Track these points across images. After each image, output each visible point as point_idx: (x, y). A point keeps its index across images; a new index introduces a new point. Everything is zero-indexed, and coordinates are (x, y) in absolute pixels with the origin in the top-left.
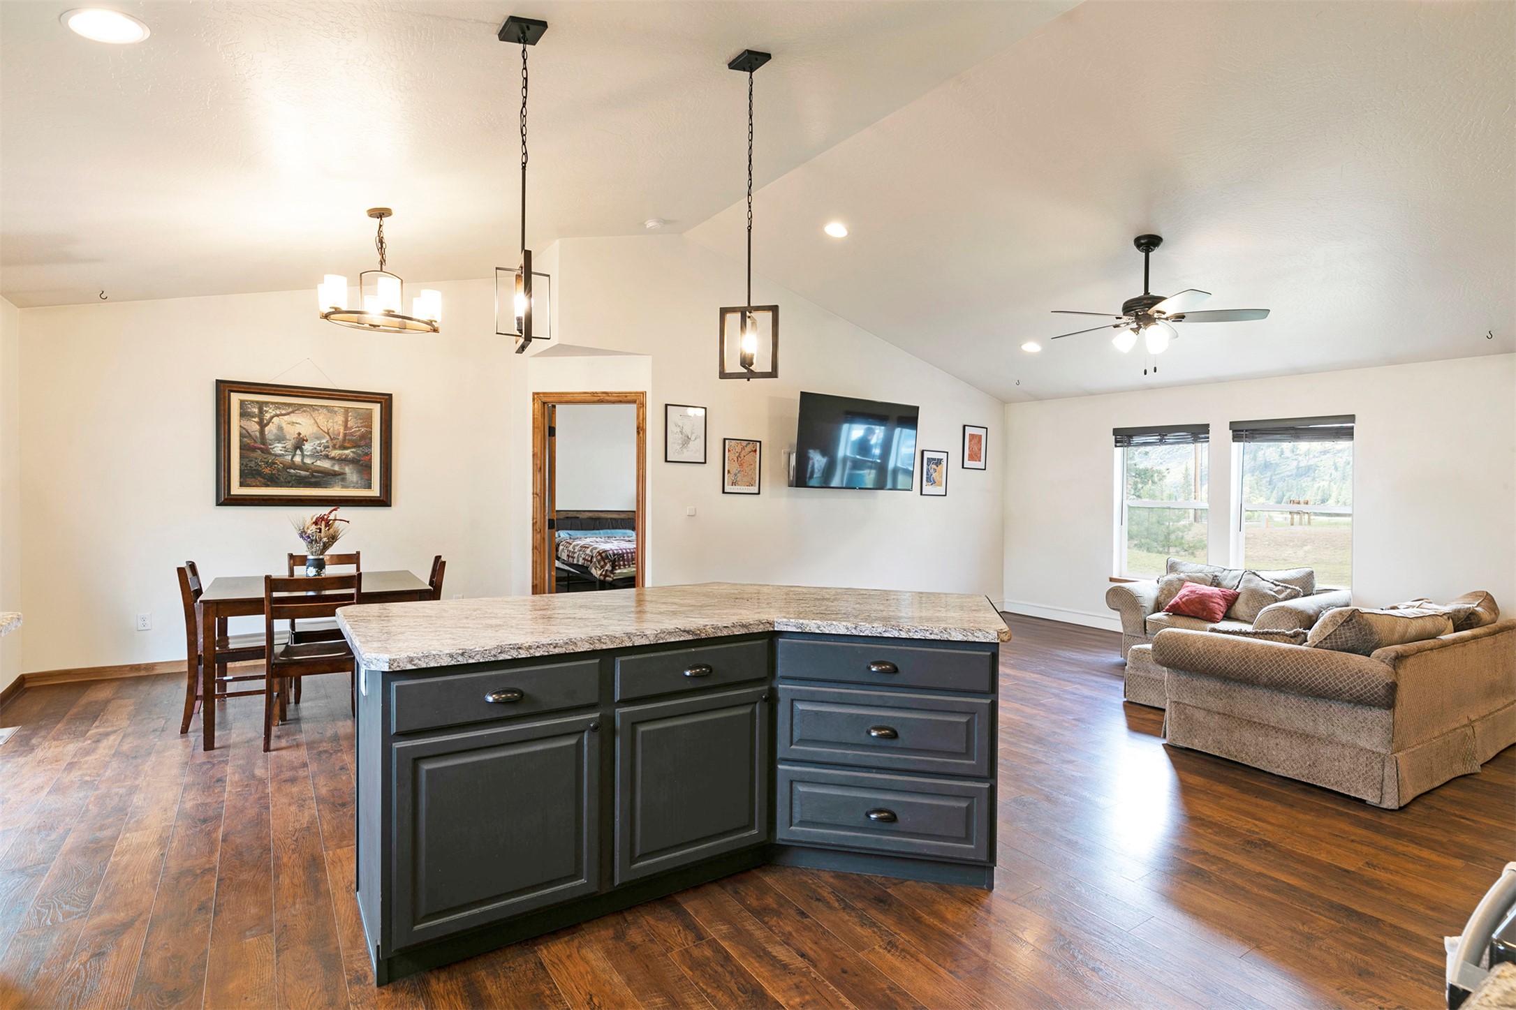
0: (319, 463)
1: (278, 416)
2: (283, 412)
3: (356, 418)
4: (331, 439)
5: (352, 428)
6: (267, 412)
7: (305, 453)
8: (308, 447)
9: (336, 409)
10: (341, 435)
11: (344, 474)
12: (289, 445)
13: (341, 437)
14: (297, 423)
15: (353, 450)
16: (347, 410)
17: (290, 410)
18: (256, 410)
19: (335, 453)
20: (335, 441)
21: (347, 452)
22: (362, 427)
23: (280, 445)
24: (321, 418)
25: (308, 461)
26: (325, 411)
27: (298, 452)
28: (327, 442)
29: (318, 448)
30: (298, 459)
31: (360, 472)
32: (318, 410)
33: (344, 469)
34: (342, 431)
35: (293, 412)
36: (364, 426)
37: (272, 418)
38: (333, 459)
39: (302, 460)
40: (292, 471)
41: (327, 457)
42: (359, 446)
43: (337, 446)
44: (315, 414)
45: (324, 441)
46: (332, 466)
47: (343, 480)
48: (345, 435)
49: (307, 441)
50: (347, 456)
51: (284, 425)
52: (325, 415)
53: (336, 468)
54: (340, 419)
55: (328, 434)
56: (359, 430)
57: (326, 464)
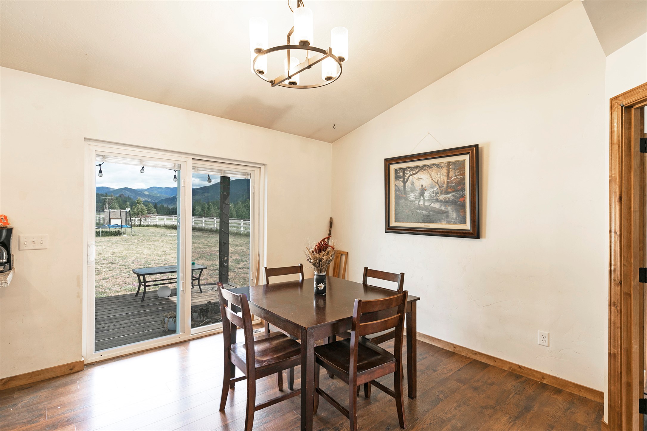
0: (433, 205)
1: (411, 175)
2: (414, 172)
3: (454, 169)
4: (440, 187)
5: (452, 177)
6: (406, 174)
7: (425, 198)
8: (427, 194)
9: (442, 165)
10: (446, 183)
11: (448, 212)
12: (417, 193)
13: (445, 185)
14: (421, 179)
15: (453, 194)
16: (448, 164)
17: (418, 170)
18: (401, 174)
19: (442, 197)
20: (441, 189)
21: (449, 196)
22: (458, 175)
23: (412, 194)
24: (434, 172)
25: (427, 204)
26: (435, 168)
27: (422, 198)
28: (437, 189)
29: (432, 194)
30: (421, 203)
31: (458, 211)
32: (432, 168)
33: (447, 209)
34: (446, 180)
35: (418, 172)
36: (460, 175)
37: (409, 177)
38: (441, 201)
39: (424, 203)
40: (419, 211)
41: (437, 200)
42: (457, 191)
43: (443, 192)
44: (430, 171)
45: (435, 189)
46: (441, 207)
47: (447, 217)
48: (448, 183)
49: (426, 190)
50: (449, 198)
51: (415, 181)
52: (436, 170)
53: (443, 208)
54: (444, 171)
55: (438, 183)
56: (457, 178)
57: (436, 205)
